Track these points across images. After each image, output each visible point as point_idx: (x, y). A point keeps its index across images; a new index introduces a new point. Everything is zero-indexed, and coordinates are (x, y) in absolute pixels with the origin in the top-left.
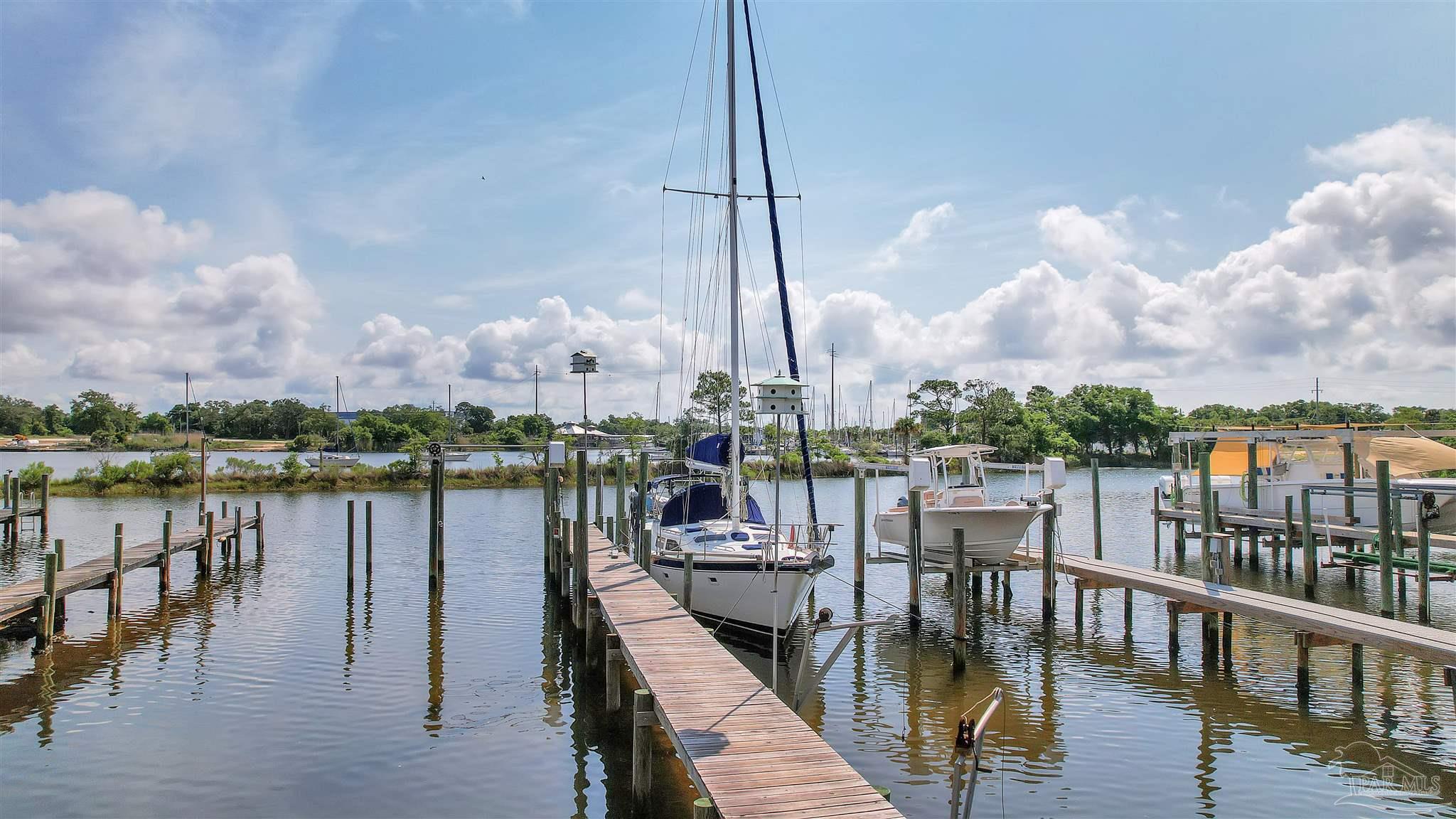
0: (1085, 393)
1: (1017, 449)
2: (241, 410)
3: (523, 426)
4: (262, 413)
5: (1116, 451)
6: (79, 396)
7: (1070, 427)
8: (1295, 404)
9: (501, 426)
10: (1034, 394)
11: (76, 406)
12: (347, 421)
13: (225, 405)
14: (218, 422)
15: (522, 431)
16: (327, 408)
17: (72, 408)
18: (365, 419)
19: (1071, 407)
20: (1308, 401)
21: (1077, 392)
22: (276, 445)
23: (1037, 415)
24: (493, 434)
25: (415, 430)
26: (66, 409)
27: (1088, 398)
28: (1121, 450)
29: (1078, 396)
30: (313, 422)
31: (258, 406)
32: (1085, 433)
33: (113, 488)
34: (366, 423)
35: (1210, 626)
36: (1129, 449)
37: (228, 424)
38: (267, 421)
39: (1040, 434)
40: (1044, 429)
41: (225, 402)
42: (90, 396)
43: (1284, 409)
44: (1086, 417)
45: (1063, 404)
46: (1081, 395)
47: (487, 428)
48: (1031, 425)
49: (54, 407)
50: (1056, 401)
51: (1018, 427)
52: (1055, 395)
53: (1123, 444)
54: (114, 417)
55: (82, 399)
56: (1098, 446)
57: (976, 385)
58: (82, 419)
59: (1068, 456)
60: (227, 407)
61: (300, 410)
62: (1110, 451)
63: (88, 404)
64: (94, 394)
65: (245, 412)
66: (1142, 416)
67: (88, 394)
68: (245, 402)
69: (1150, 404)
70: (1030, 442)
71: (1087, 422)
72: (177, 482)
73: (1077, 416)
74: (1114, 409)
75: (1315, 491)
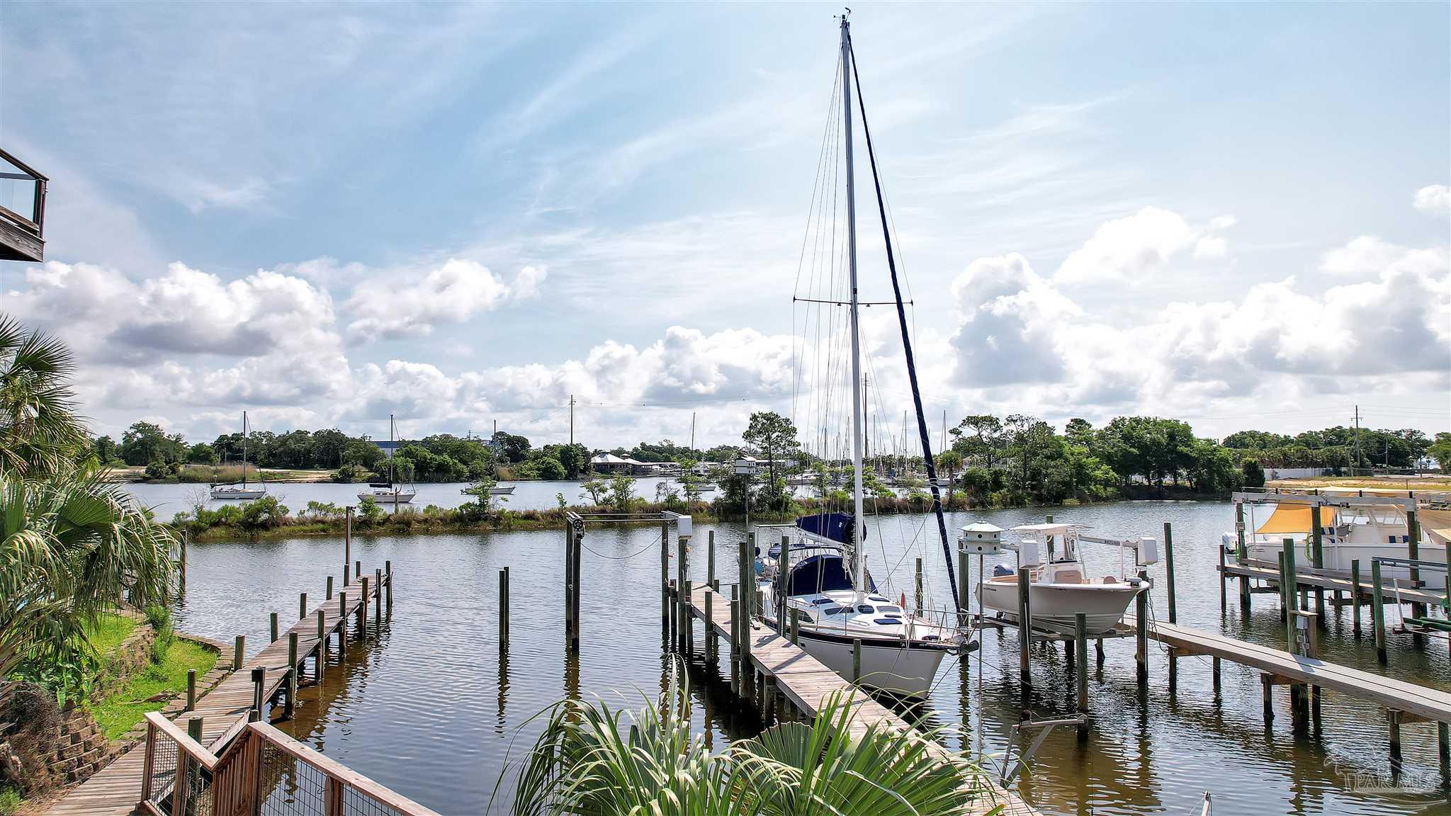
0: (1123, 425)
1: (1058, 483)
2: (284, 440)
3: (559, 455)
4: (304, 443)
5: (1155, 483)
6: (131, 428)
7: (1108, 458)
8: (1333, 430)
9: (537, 456)
10: (1073, 427)
11: (128, 438)
12: (388, 451)
13: (269, 435)
14: (262, 452)
15: (559, 460)
16: (368, 438)
17: (124, 439)
18: (406, 448)
19: (1110, 439)
20: (1346, 426)
21: (1115, 424)
22: (321, 476)
23: (1076, 449)
24: (530, 463)
25: (455, 461)
26: (118, 440)
27: (1127, 431)
28: (1161, 482)
29: (1116, 428)
30: (354, 452)
31: (301, 437)
32: (1124, 465)
33: (209, 532)
34: (409, 454)
35: (1300, 696)
36: (1168, 480)
37: (272, 455)
38: (309, 452)
39: (1080, 467)
40: (1085, 462)
41: (269, 433)
42: (141, 427)
43: (1322, 436)
44: (1125, 449)
45: (1101, 436)
46: (1119, 428)
47: (523, 457)
48: (1071, 459)
49: (107, 438)
50: (1094, 434)
51: (1059, 461)
52: (1094, 427)
53: (1162, 475)
54: (164, 448)
55: (133, 431)
56: (1137, 478)
57: (1016, 420)
58: (133, 450)
59: (1108, 489)
60: (271, 438)
61: (341, 440)
62: (1150, 483)
63: (139, 435)
64: (144, 425)
65: (288, 443)
66: (1181, 448)
67: (139, 425)
68: (288, 433)
69: (1189, 436)
70: (1071, 476)
71: (1126, 454)
72: (265, 526)
73: (1115, 449)
74: (1153, 441)
75: (1384, 562)
